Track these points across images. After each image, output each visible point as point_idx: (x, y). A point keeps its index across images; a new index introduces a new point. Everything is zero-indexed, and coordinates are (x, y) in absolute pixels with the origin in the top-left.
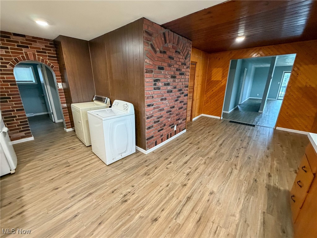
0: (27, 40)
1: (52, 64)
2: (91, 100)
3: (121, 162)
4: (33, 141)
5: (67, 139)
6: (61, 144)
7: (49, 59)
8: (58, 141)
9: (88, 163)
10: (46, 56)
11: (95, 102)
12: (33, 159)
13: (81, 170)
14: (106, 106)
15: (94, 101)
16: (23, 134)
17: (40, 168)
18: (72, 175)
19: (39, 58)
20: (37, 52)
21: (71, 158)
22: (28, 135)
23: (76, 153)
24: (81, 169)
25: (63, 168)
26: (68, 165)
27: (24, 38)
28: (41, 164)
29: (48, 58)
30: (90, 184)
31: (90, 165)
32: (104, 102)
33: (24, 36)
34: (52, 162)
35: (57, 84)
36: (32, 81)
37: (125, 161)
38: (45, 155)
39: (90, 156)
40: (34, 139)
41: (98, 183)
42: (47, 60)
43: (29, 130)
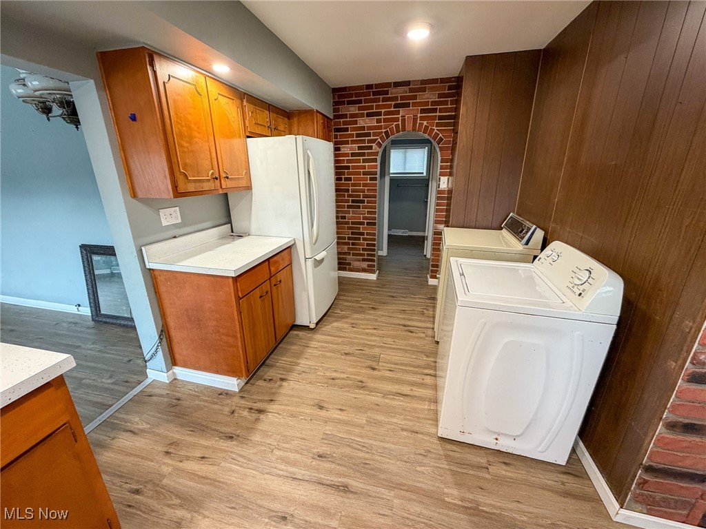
0: (411, 90)
1: (441, 135)
2: (495, 224)
3: (483, 461)
4: (374, 283)
5: (418, 300)
6: (401, 307)
7: (438, 125)
8: (403, 299)
9: (406, 389)
10: (433, 118)
11: (504, 232)
12: (347, 317)
13: (383, 397)
14: (526, 251)
15: (501, 229)
16: (365, 265)
17: (340, 340)
18: (362, 396)
19: (421, 124)
20: (423, 111)
21: (389, 352)
22: (369, 270)
23: (406, 346)
24: (385, 395)
25: (363, 365)
26: (374, 364)
27: (406, 88)
28: (347, 335)
29: (437, 121)
30: (367, 456)
31: (407, 399)
32: (522, 238)
33: (407, 83)
34: (362, 339)
35: (440, 178)
36: (422, 173)
37: (499, 470)
38: (365, 319)
39: (426, 371)
40: (375, 279)
41: (381, 471)
42: (434, 128)
43: (373, 261)
